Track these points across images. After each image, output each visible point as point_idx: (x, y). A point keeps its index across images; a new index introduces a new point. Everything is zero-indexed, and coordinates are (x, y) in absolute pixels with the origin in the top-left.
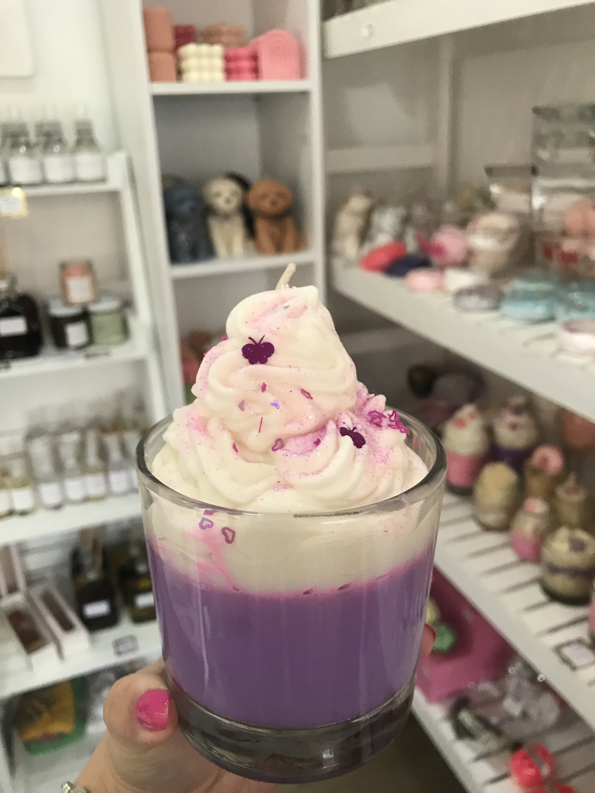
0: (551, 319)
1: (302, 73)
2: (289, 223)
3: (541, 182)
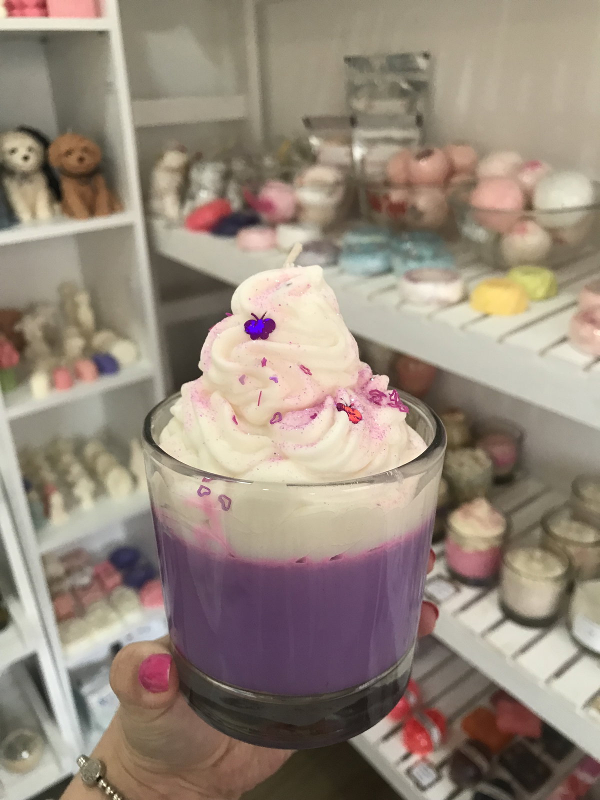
0: (389, 270)
2: (100, 181)
3: (361, 133)
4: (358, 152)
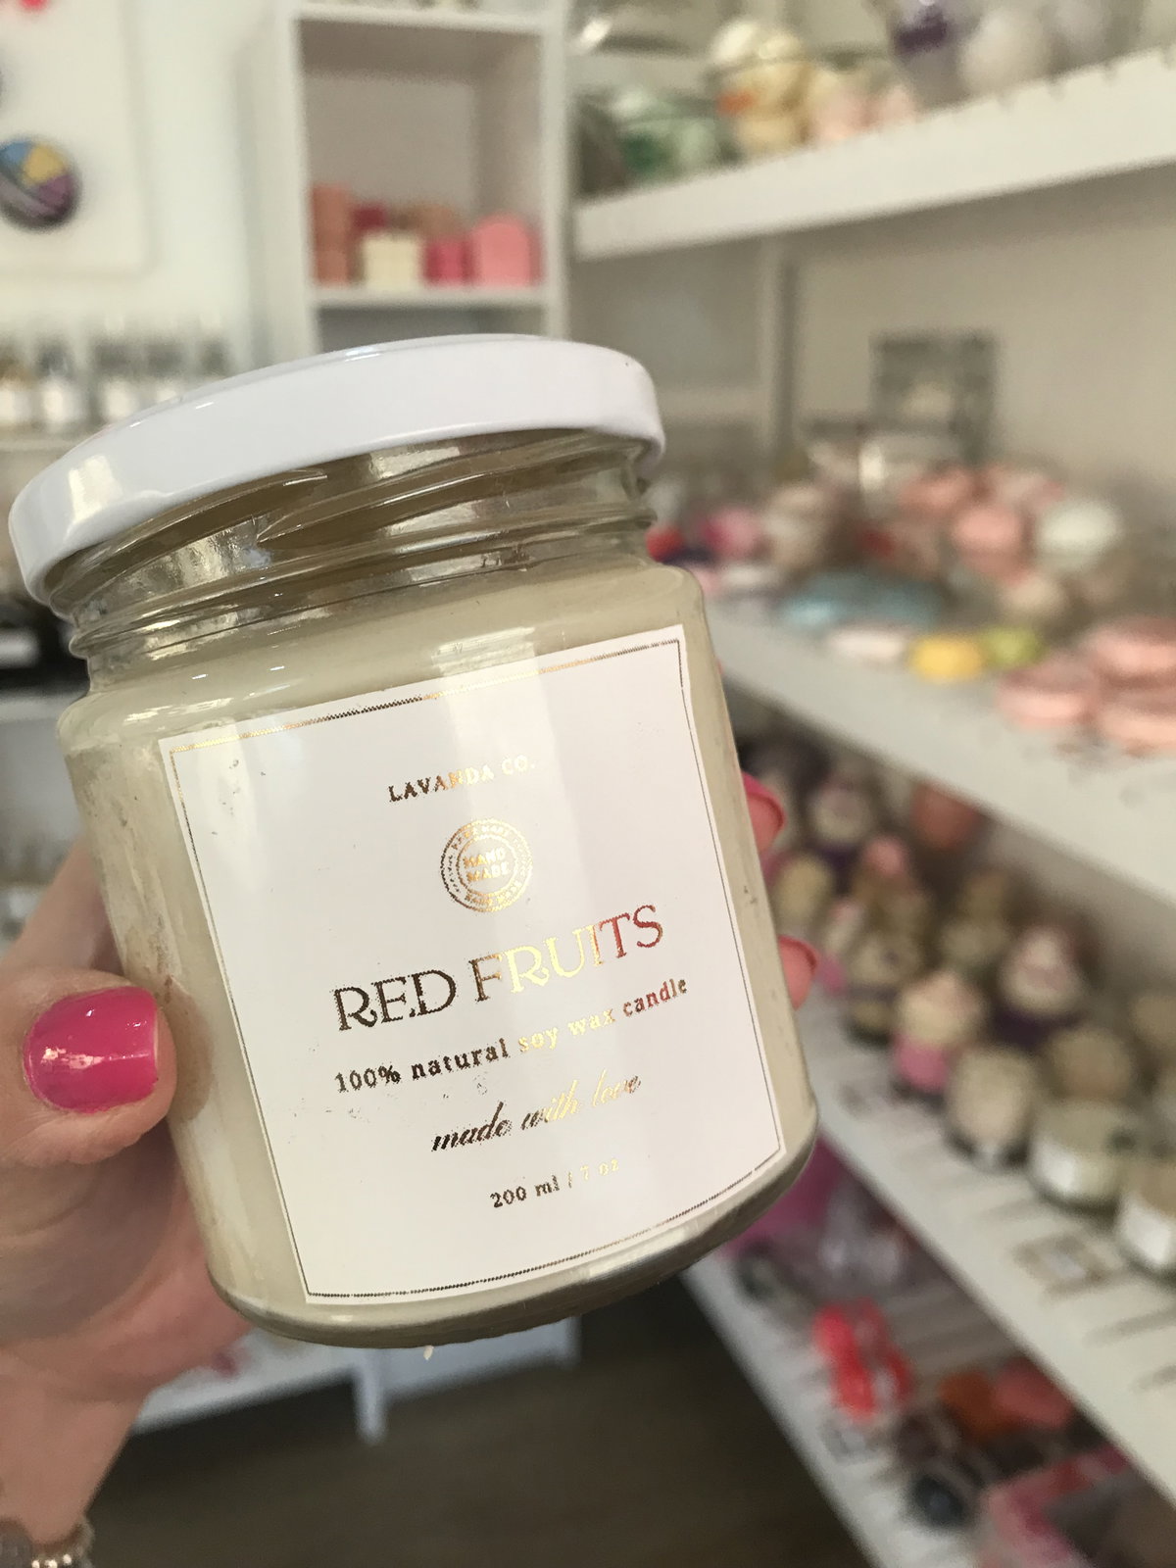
1: (536, 279)
4: (873, 469)
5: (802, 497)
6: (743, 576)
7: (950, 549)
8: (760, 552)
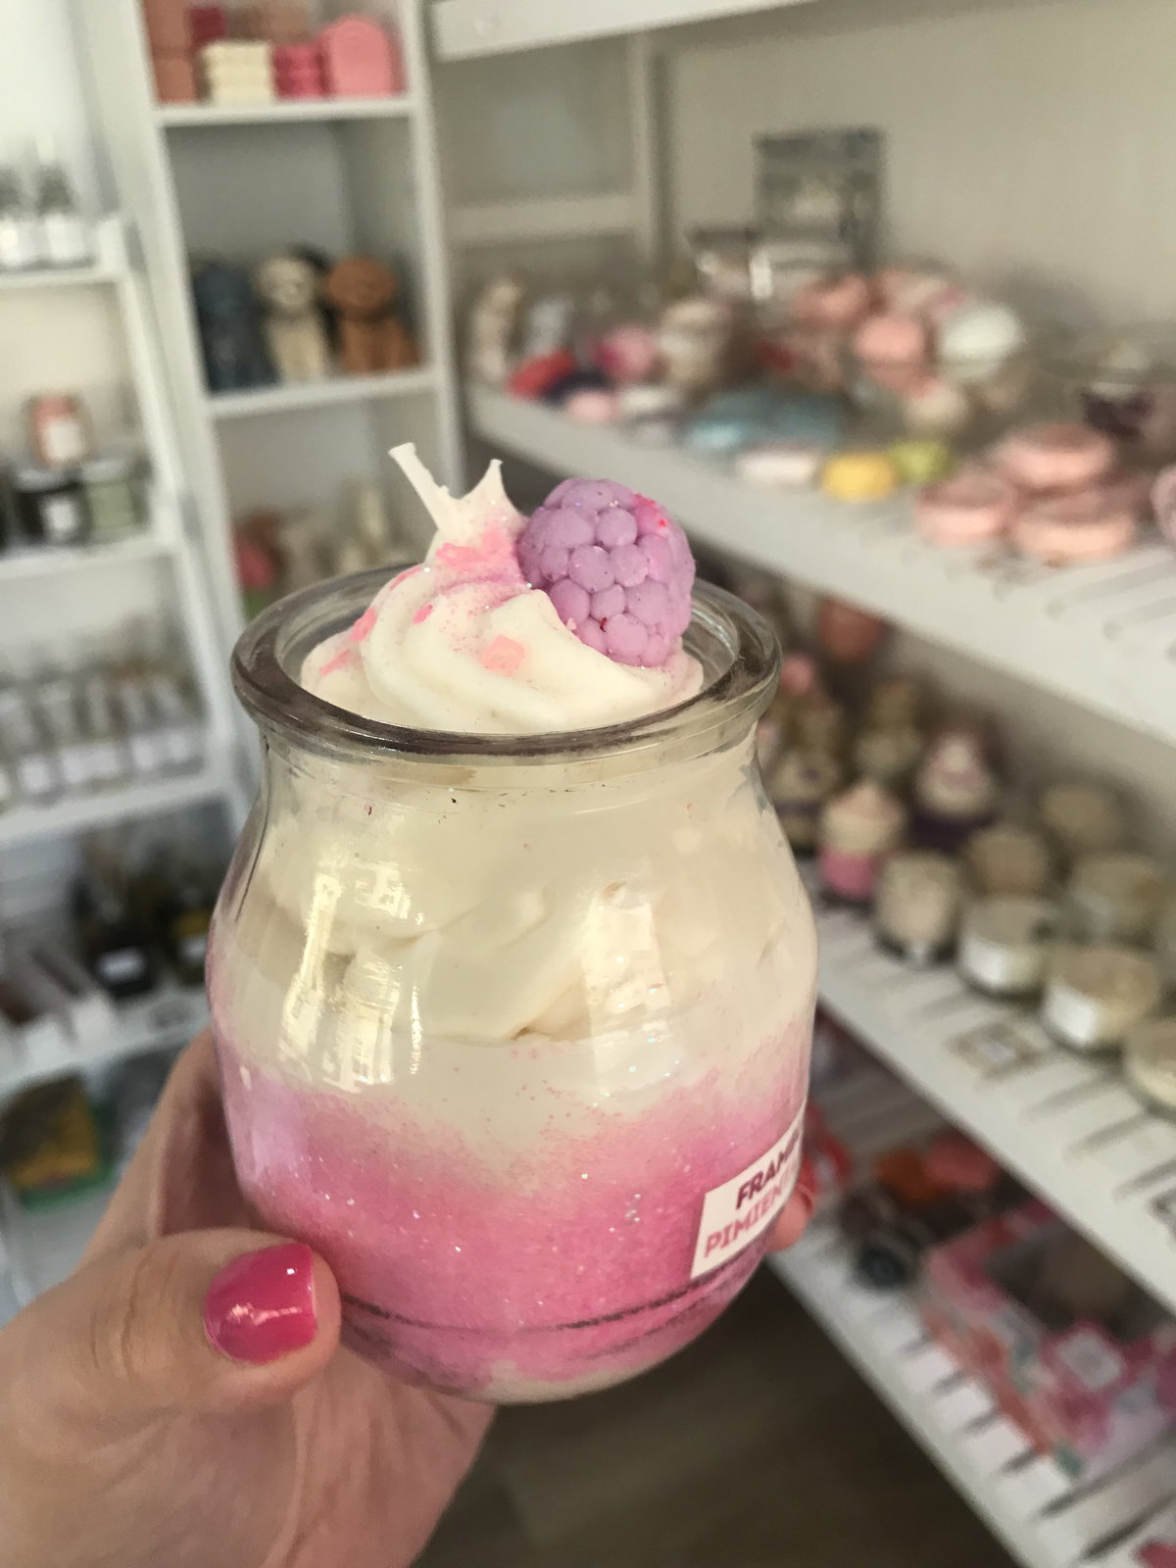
1: (398, 85)
3: (763, 253)
5: (694, 312)
6: (643, 399)
7: (851, 362)
8: (656, 374)
